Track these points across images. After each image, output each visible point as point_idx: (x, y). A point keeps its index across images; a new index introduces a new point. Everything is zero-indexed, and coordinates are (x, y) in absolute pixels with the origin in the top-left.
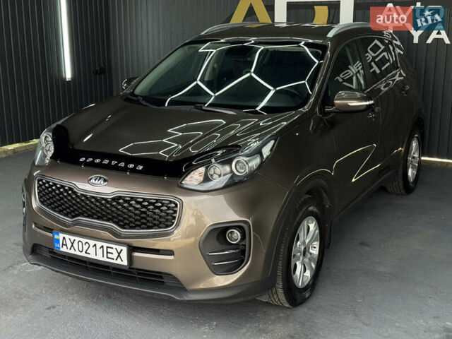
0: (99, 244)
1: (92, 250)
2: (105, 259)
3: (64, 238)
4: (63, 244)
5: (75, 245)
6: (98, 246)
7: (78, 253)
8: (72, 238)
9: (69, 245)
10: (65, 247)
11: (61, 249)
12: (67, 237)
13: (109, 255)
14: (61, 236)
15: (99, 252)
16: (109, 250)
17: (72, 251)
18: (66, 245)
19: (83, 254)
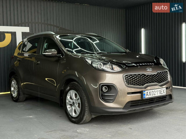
0: (158, 90)
1: (156, 94)
2: (160, 95)
3: (147, 92)
4: (147, 95)
5: (151, 94)
6: (158, 91)
7: (152, 96)
8: (150, 91)
9: (149, 94)
10: (147, 96)
11: (146, 97)
12: (148, 91)
13: (161, 93)
14: (146, 92)
15: (158, 92)
16: (161, 91)
17: (150, 96)
18: (148, 95)
19: (154, 96)
